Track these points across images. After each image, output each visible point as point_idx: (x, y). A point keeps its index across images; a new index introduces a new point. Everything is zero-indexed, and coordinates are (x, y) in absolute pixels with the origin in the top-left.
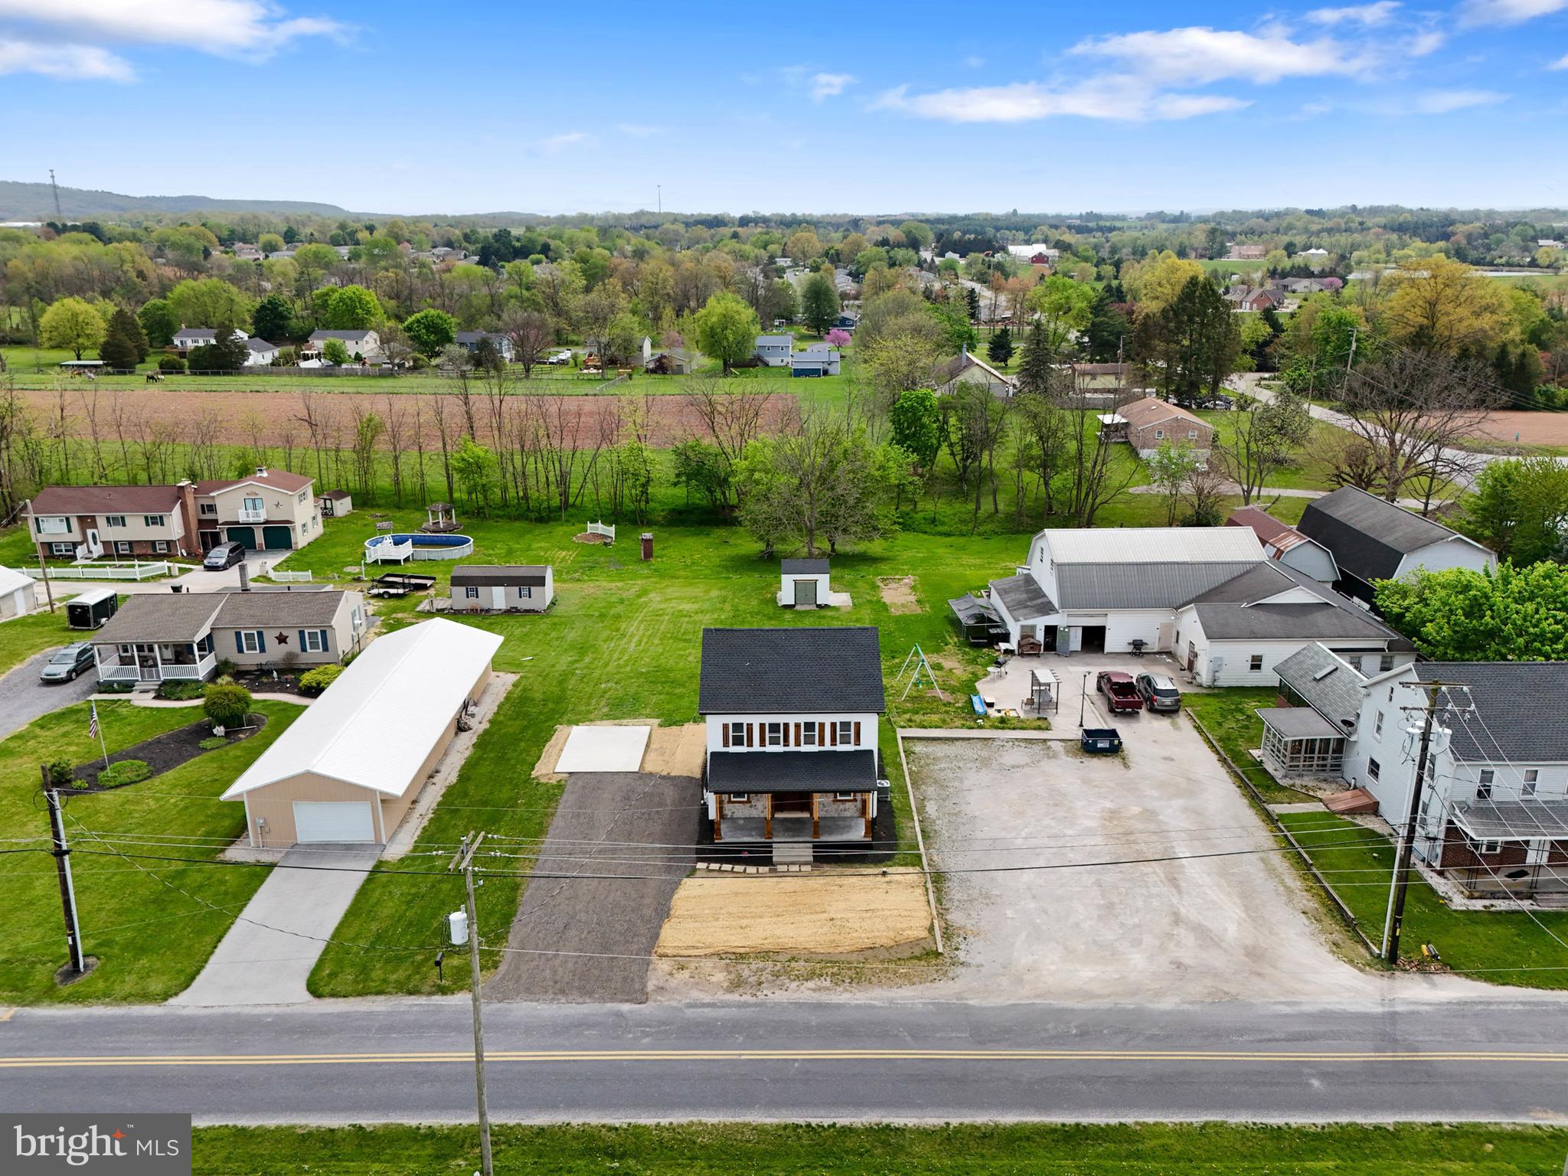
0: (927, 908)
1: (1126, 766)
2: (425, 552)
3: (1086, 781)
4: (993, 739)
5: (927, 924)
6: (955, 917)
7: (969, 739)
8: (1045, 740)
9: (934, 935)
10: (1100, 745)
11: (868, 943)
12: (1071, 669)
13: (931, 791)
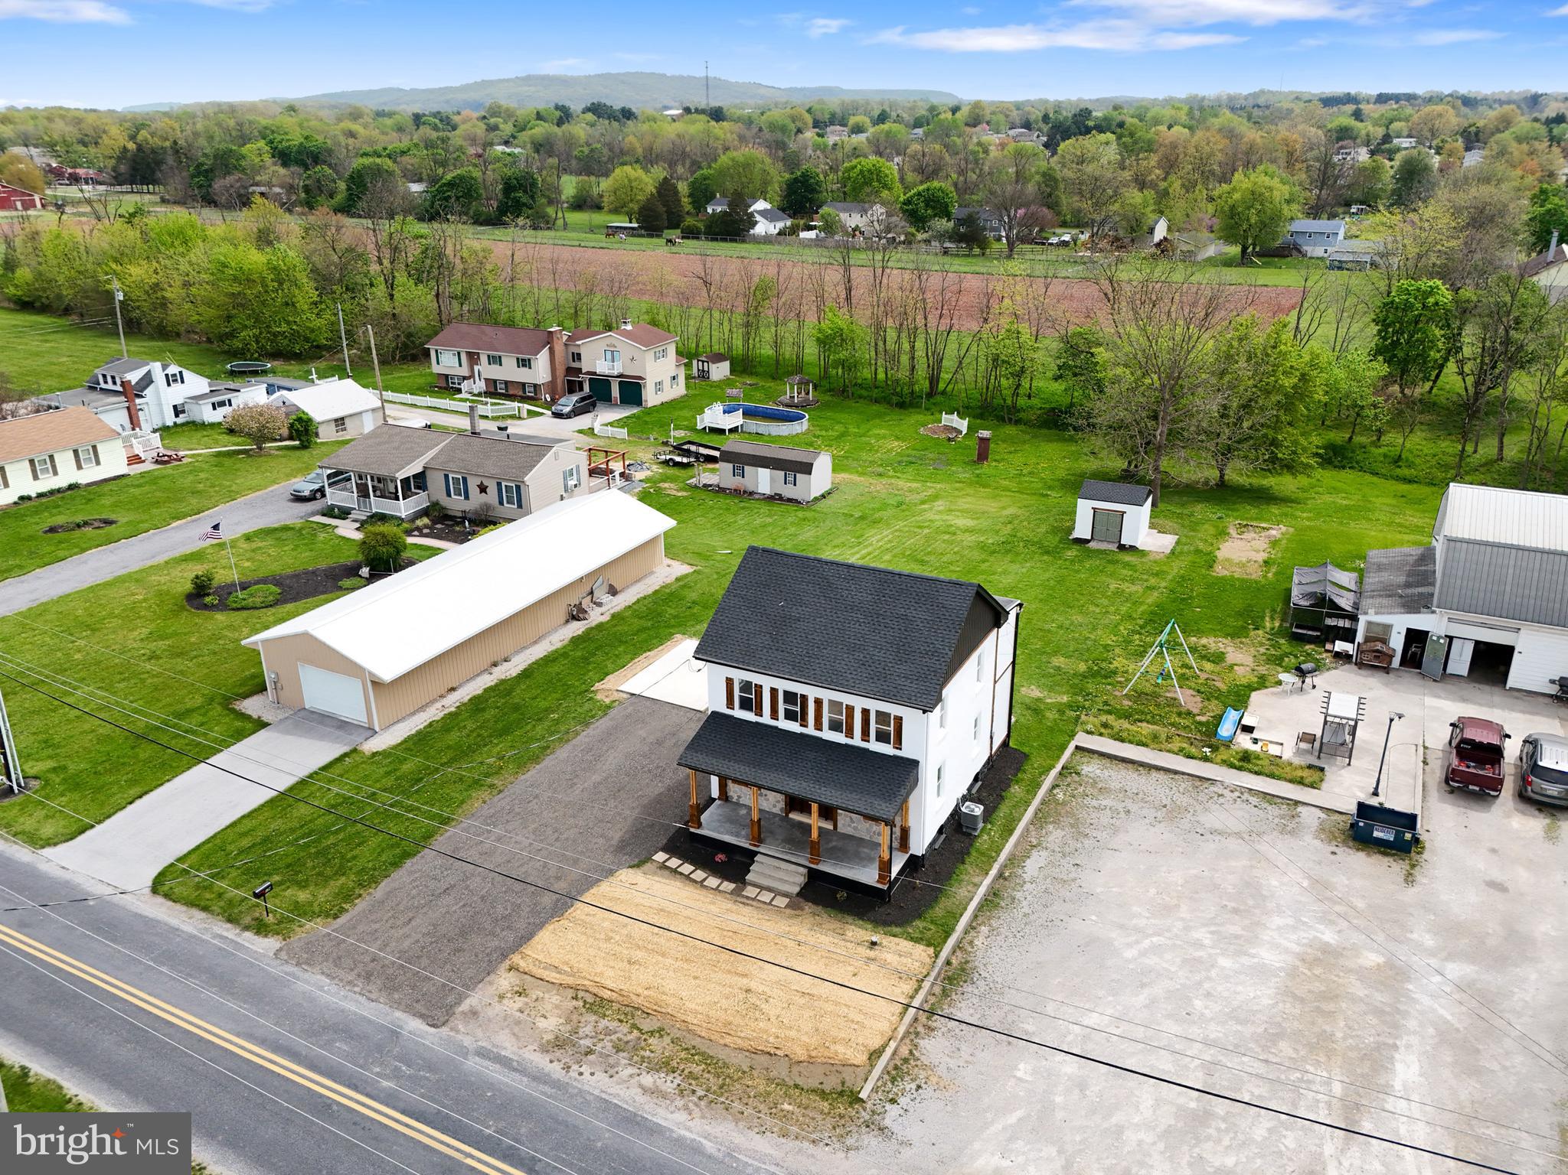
0: (895, 1019)
1: (1409, 879)
2: (755, 425)
3: (1320, 887)
4: (1212, 781)
5: (876, 1043)
6: (933, 1048)
7: (1176, 772)
8: (1297, 803)
9: (872, 1066)
10: (1376, 834)
11: (769, 1042)
12: (1430, 701)
13: (1055, 835)
